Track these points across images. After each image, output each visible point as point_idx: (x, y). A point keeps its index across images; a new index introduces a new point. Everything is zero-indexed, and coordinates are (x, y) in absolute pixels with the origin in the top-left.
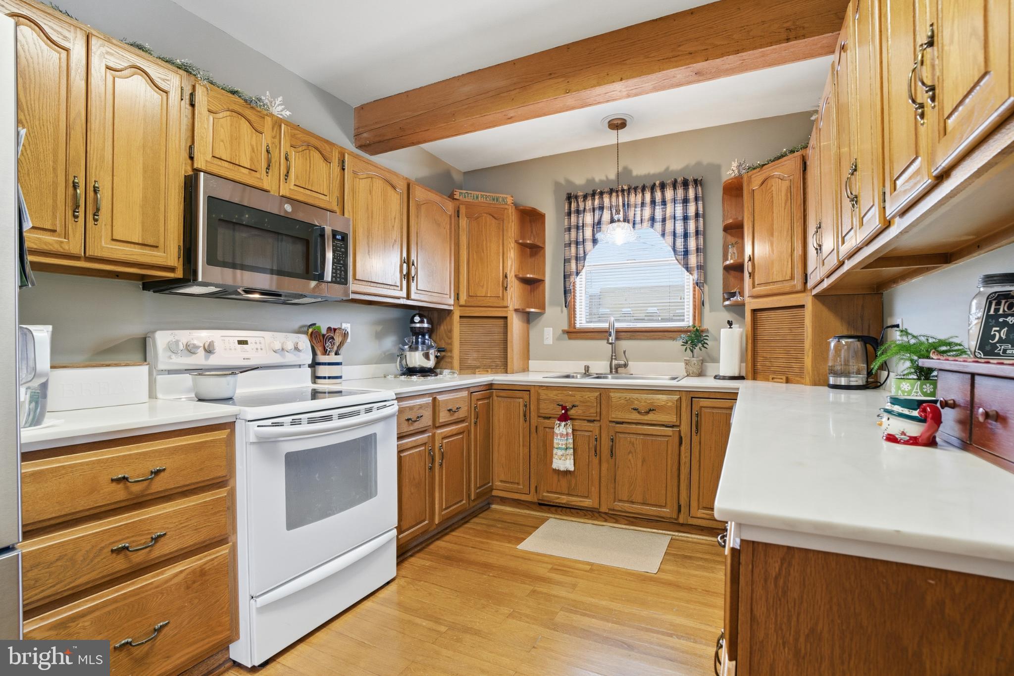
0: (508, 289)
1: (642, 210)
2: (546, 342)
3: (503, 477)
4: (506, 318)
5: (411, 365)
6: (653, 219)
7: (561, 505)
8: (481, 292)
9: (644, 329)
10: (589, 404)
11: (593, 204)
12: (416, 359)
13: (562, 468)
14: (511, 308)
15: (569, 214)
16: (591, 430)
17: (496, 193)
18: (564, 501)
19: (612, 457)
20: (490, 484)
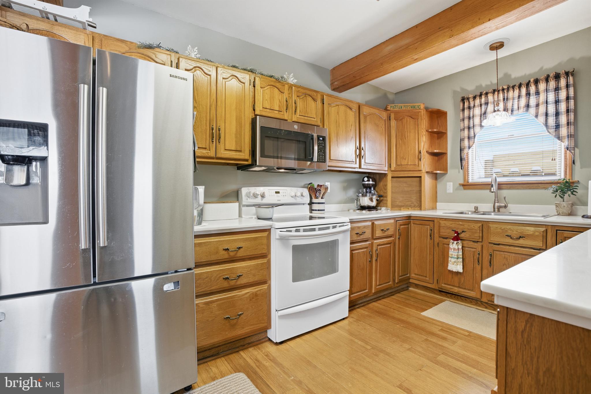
0: (422, 159)
1: (518, 101)
2: (448, 192)
3: (416, 272)
4: (421, 177)
5: (362, 205)
6: (528, 106)
7: (454, 293)
8: (404, 162)
9: (520, 182)
10: (473, 231)
11: (481, 102)
12: (365, 201)
13: (454, 270)
14: (424, 171)
15: (463, 110)
16: (476, 247)
17: (412, 103)
18: (456, 291)
19: (490, 266)
20: (408, 275)
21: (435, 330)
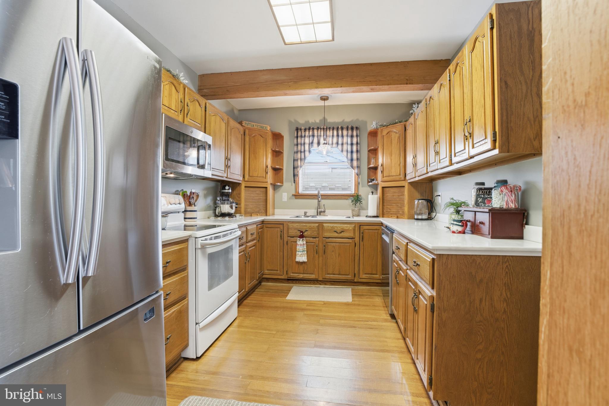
0: (268, 173)
1: (332, 139)
2: (283, 200)
3: (269, 268)
4: (266, 188)
5: (223, 212)
6: (337, 143)
7: (300, 279)
8: (255, 174)
9: (334, 195)
10: (313, 230)
11: (309, 134)
12: (226, 208)
13: (301, 261)
14: (269, 183)
15: (297, 137)
16: (314, 242)
17: (262, 124)
18: (301, 277)
19: (324, 254)
20: (262, 272)
21: (304, 306)
